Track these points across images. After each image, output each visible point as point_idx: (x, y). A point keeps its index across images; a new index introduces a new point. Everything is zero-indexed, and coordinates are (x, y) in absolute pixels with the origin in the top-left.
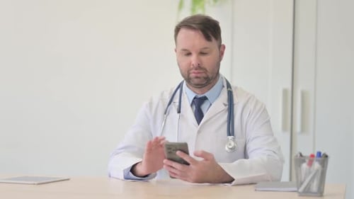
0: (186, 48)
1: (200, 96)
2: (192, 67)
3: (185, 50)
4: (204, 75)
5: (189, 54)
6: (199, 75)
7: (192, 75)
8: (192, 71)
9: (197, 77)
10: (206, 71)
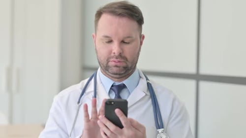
0: (108, 35)
1: (117, 84)
2: (112, 55)
3: (107, 37)
4: (124, 65)
5: (110, 41)
6: (118, 64)
7: (111, 64)
8: (112, 60)
9: (116, 66)
10: (127, 60)
